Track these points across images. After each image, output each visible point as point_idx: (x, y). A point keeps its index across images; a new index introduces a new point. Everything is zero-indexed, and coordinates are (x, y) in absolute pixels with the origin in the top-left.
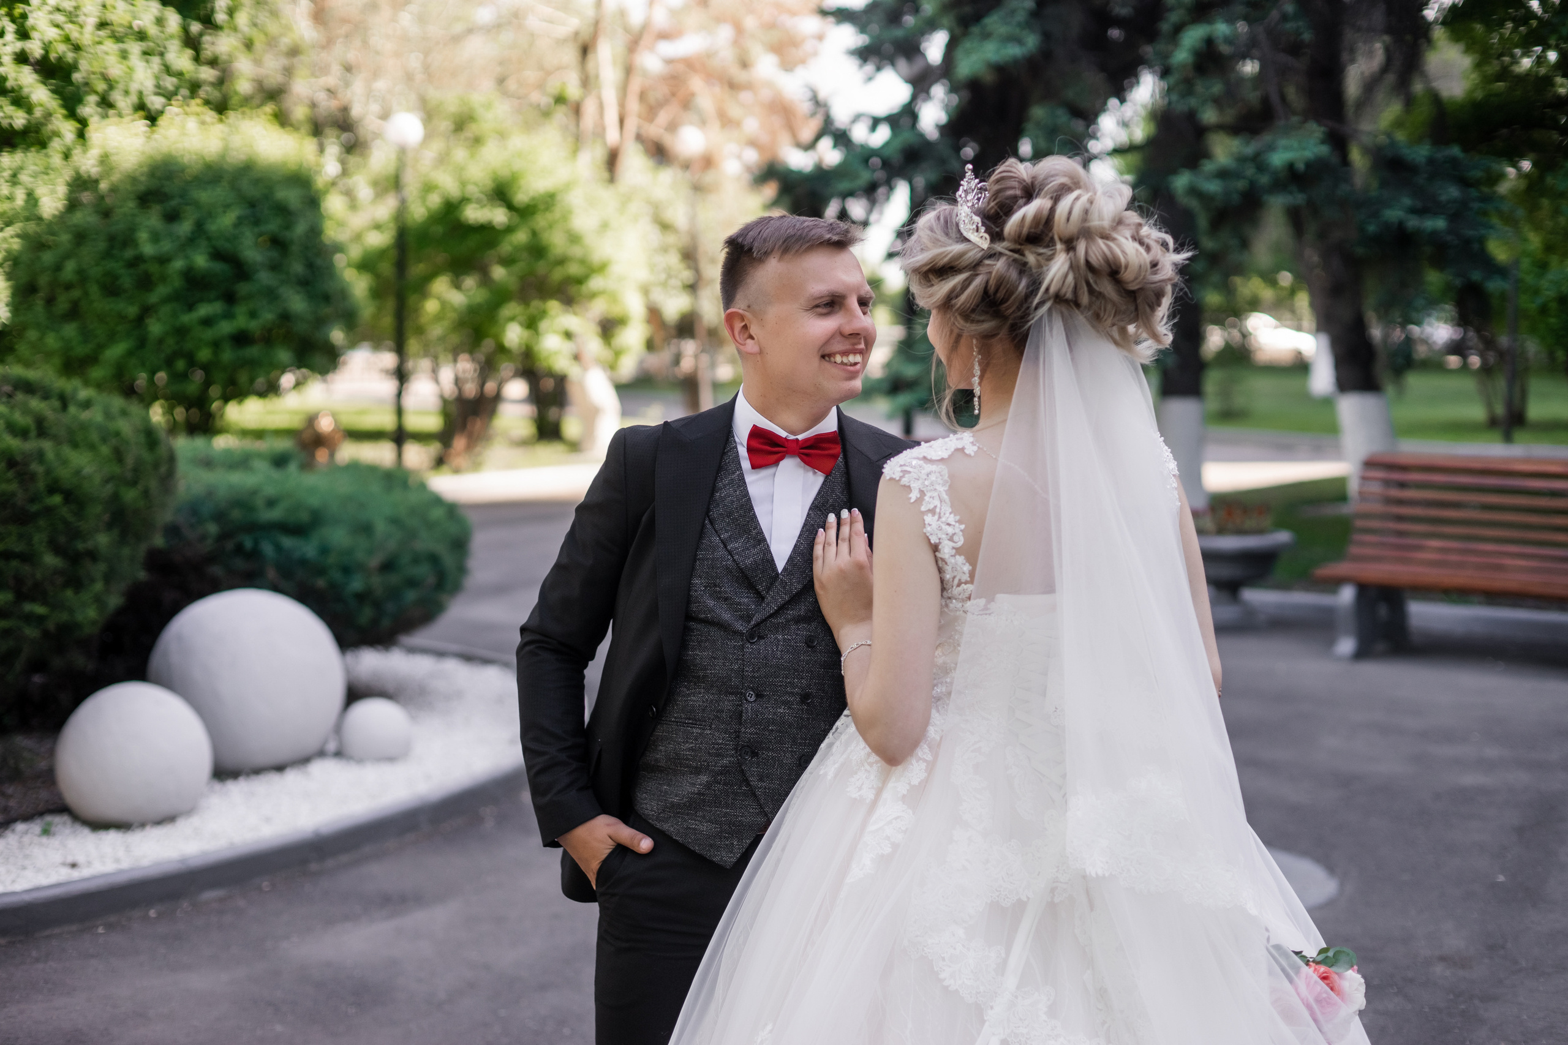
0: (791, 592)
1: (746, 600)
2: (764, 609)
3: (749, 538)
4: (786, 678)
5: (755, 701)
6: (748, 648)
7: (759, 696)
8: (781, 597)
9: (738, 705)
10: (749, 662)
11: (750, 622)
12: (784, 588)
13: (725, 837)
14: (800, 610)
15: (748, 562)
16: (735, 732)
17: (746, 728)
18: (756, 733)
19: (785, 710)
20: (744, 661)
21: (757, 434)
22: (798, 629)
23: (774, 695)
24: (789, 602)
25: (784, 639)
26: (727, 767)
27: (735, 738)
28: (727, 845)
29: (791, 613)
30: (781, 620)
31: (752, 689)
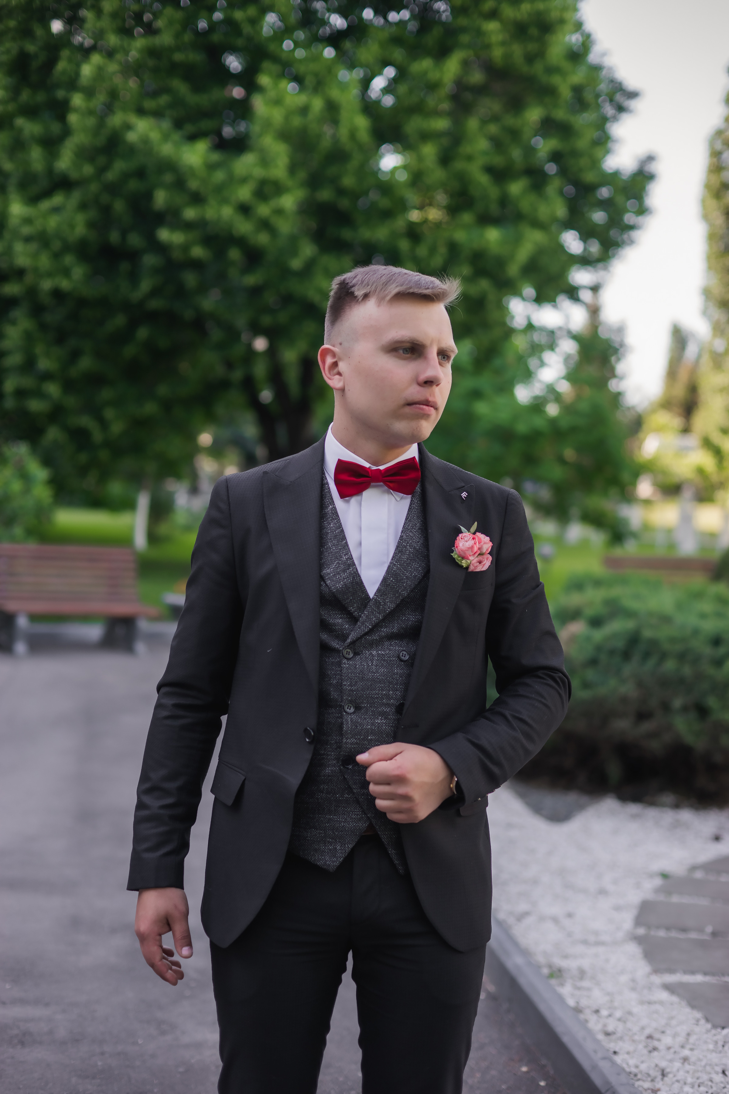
0: (385, 611)
1: (340, 621)
2: (360, 628)
3: (339, 564)
4: (382, 690)
5: (354, 713)
6: (345, 663)
7: (358, 708)
8: (375, 617)
9: (338, 717)
10: (346, 676)
11: (345, 640)
12: (378, 608)
13: (329, 842)
14: (393, 627)
15: (339, 586)
16: (336, 743)
17: (347, 739)
18: (357, 743)
19: (382, 720)
20: (342, 676)
21: (342, 466)
22: (391, 645)
23: (371, 707)
24: (383, 620)
25: (378, 654)
26: (329, 776)
27: (336, 749)
28: (330, 850)
29: (385, 631)
30: (375, 637)
31: (351, 702)
